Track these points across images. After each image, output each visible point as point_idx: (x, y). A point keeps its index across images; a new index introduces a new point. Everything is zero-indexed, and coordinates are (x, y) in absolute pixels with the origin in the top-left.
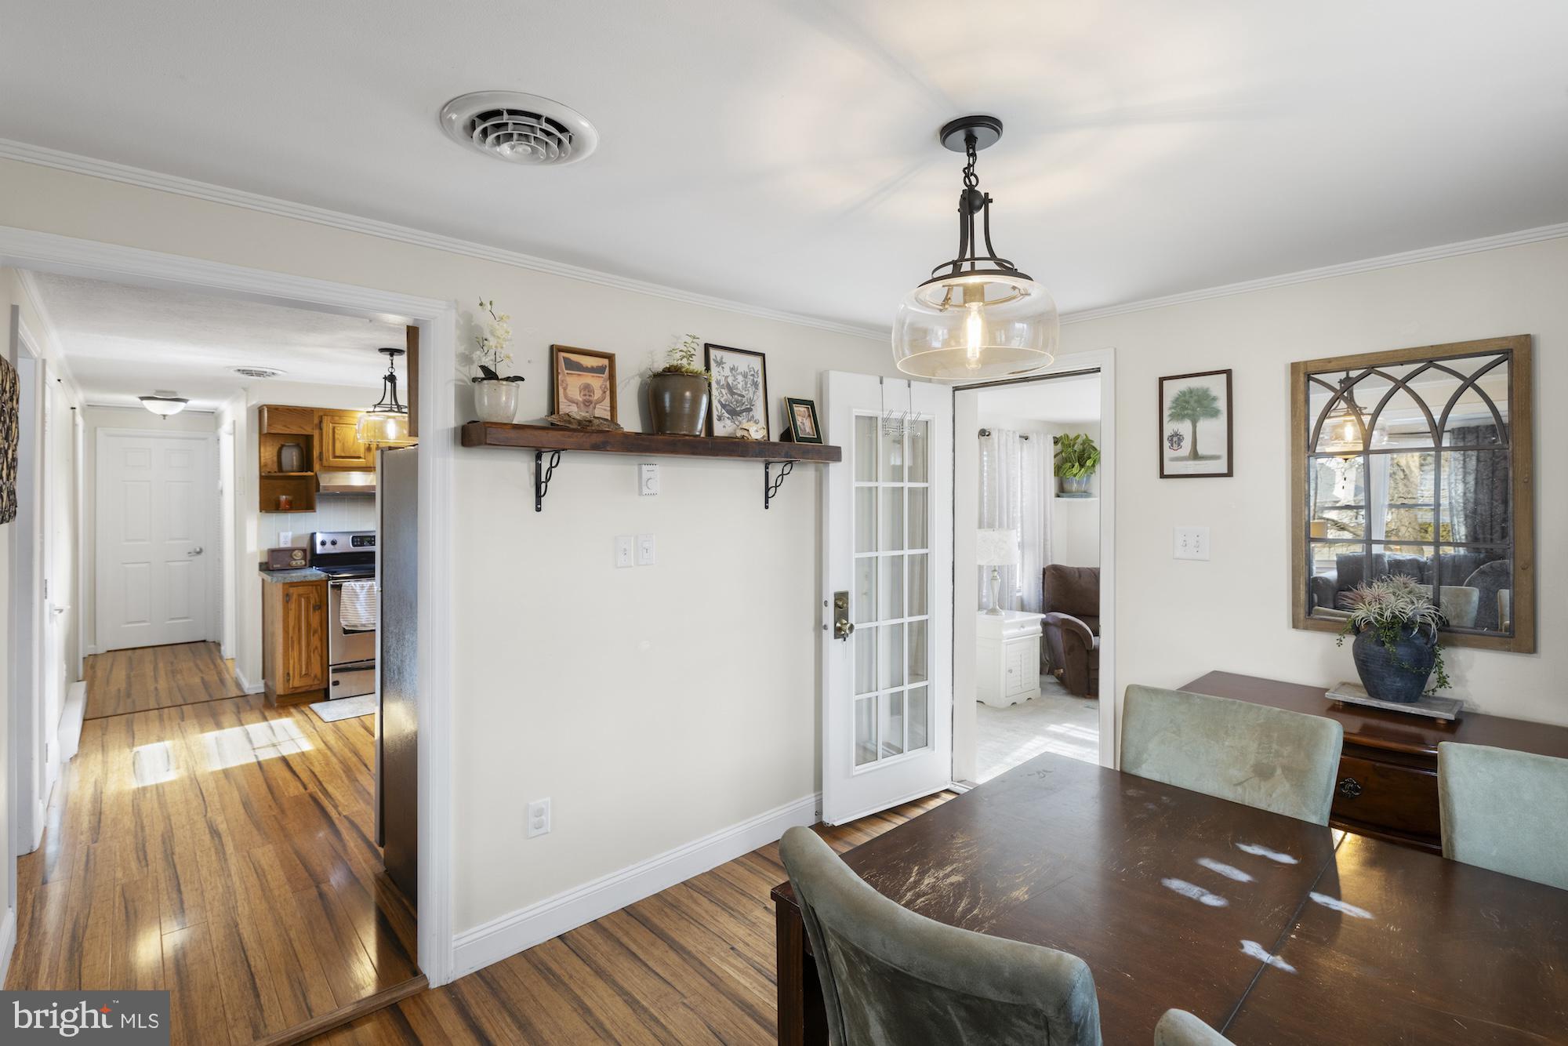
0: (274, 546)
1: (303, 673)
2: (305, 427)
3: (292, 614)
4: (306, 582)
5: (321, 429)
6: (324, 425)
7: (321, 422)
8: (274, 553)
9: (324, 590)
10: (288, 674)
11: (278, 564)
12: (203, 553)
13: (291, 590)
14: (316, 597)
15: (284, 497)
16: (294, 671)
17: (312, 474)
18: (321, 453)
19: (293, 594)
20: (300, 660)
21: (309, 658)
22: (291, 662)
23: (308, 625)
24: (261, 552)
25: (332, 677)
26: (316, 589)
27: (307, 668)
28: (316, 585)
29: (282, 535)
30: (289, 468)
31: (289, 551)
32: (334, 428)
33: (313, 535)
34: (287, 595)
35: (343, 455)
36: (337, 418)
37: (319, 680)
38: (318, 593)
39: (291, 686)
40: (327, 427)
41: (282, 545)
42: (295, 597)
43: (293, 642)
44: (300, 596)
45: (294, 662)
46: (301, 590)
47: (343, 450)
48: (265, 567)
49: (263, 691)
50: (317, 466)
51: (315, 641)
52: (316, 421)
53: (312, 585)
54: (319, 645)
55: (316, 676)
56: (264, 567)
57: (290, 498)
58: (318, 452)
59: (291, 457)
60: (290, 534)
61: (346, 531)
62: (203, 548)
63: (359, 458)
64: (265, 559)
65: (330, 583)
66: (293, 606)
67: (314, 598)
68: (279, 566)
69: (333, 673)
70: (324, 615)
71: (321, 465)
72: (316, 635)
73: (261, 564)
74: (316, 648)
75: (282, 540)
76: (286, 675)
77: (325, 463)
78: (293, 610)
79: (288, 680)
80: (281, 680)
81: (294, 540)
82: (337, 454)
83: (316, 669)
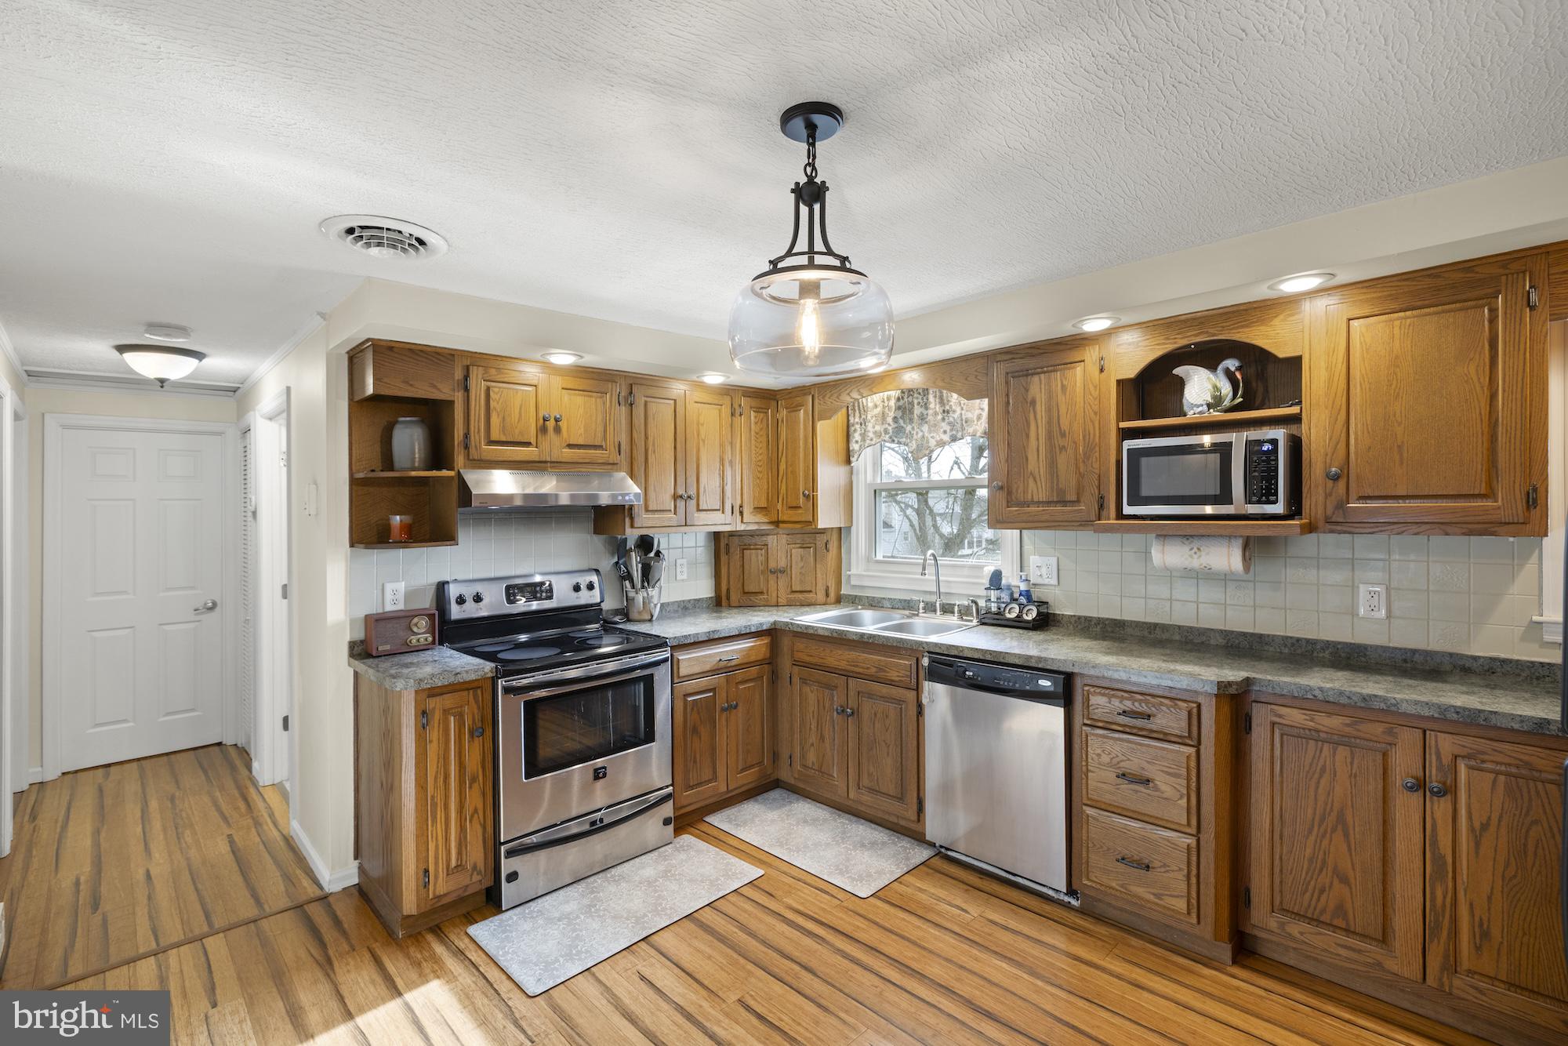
0: (373, 609)
1: (453, 863)
2: (439, 385)
3: (433, 750)
4: (459, 683)
5: (466, 389)
6: (473, 383)
7: (466, 377)
8: (376, 622)
9: (488, 696)
10: (426, 871)
11: (386, 643)
12: (218, 609)
13: (432, 703)
14: (476, 711)
15: (398, 517)
16: (436, 864)
17: (452, 473)
18: (467, 436)
19: (434, 709)
20: (447, 839)
21: (462, 829)
22: (432, 846)
23: (461, 766)
24: (353, 622)
25: (507, 866)
26: (475, 697)
27: (459, 853)
28: (475, 689)
29: (389, 587)
30: (408, 465)
31: (404, 618)
32: (488, 389)
33: (441, 587)
34: (424, 713)
35: (503, 439)
36: (493, 371)
37: (479, 873)
38: (477, 702)
39: (431, 897)
40: (477, 385)
41: (389, 607)
42: (437, 715)
43: (434, 805)
44: (446, 712)
45: (437, 846)
46: (448, 701)
47: (503, 430)
48: (361, 651)
49: (356, 881)
50: (459, 460)
51: (474, 799)
52: (459, 374)
53: (468, 689)
54: (480, 806)
55: (475, 867)
56: (357, 650)
57: (407, 519)
58: (461, 433)
59: (409, 441)
60: (401, 586)
61: (492, 575)
62: (218, 602)
63: (528, 444)
64: (360, 635)
65: (501, 683)
66: (434, 734)
67: (470, 713)
68: (388, 647)
69: (506, 858)
70: (489, 744)
71: (468, 456)
72: (476, 785)
73: (352, 645)
74: (476, 811)
75: (389, 596)
76: (421, 873)
77: (474, 454)
78: (435, 744)
79: (426, 885)
80: (413, 885)
81: (409, 595)
82: (495, 436)
83: (476, 854)
